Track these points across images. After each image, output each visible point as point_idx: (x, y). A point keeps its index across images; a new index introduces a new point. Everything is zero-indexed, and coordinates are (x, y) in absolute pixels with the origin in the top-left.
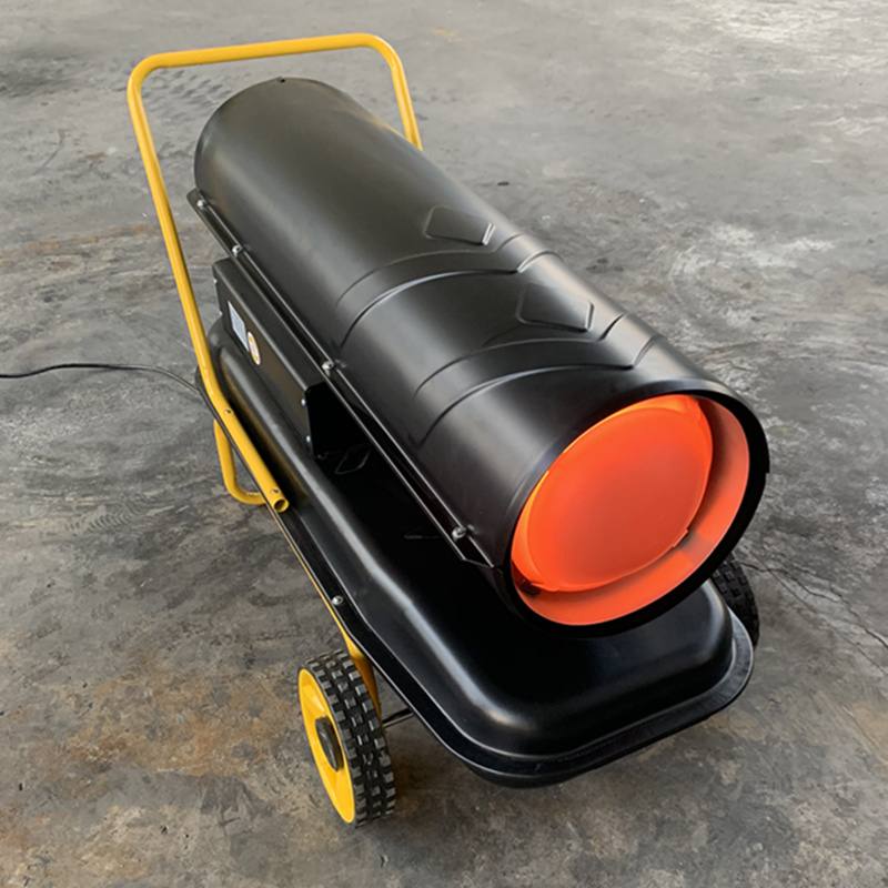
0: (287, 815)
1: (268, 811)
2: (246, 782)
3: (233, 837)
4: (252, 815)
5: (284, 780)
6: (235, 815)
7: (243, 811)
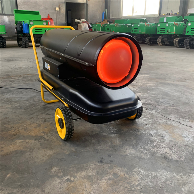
0: (52, 140)
1: (48, 140)
2: (44, 136)
3: (40, 144)
4: (45, 141)
5: (51, 136)
6: (41, 141)
7: (43, 140)
